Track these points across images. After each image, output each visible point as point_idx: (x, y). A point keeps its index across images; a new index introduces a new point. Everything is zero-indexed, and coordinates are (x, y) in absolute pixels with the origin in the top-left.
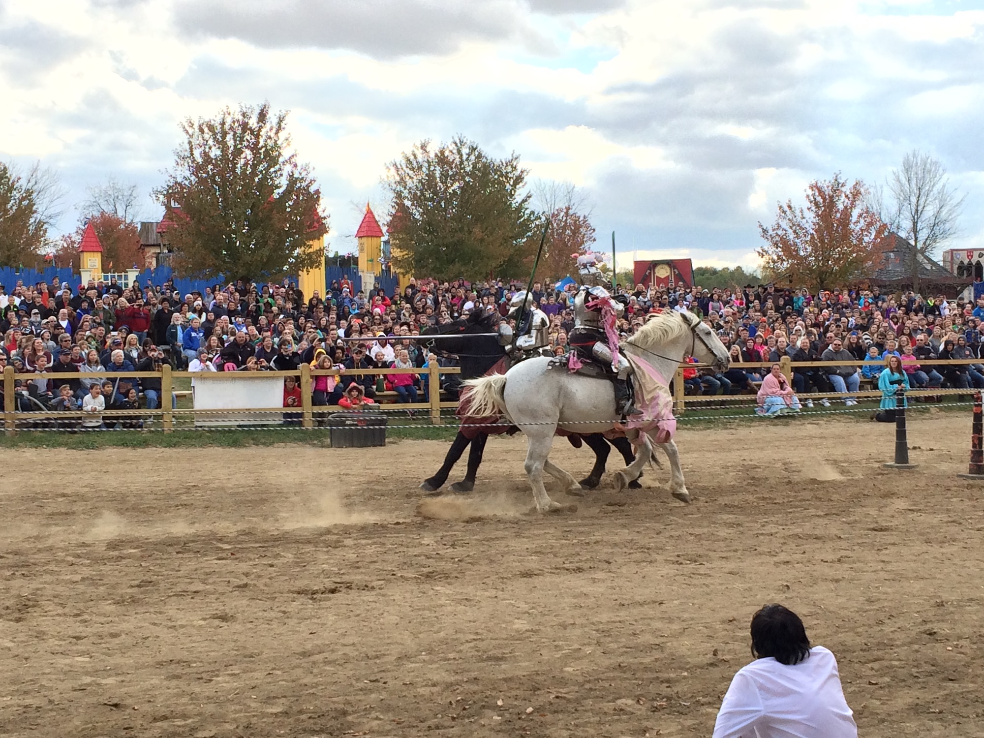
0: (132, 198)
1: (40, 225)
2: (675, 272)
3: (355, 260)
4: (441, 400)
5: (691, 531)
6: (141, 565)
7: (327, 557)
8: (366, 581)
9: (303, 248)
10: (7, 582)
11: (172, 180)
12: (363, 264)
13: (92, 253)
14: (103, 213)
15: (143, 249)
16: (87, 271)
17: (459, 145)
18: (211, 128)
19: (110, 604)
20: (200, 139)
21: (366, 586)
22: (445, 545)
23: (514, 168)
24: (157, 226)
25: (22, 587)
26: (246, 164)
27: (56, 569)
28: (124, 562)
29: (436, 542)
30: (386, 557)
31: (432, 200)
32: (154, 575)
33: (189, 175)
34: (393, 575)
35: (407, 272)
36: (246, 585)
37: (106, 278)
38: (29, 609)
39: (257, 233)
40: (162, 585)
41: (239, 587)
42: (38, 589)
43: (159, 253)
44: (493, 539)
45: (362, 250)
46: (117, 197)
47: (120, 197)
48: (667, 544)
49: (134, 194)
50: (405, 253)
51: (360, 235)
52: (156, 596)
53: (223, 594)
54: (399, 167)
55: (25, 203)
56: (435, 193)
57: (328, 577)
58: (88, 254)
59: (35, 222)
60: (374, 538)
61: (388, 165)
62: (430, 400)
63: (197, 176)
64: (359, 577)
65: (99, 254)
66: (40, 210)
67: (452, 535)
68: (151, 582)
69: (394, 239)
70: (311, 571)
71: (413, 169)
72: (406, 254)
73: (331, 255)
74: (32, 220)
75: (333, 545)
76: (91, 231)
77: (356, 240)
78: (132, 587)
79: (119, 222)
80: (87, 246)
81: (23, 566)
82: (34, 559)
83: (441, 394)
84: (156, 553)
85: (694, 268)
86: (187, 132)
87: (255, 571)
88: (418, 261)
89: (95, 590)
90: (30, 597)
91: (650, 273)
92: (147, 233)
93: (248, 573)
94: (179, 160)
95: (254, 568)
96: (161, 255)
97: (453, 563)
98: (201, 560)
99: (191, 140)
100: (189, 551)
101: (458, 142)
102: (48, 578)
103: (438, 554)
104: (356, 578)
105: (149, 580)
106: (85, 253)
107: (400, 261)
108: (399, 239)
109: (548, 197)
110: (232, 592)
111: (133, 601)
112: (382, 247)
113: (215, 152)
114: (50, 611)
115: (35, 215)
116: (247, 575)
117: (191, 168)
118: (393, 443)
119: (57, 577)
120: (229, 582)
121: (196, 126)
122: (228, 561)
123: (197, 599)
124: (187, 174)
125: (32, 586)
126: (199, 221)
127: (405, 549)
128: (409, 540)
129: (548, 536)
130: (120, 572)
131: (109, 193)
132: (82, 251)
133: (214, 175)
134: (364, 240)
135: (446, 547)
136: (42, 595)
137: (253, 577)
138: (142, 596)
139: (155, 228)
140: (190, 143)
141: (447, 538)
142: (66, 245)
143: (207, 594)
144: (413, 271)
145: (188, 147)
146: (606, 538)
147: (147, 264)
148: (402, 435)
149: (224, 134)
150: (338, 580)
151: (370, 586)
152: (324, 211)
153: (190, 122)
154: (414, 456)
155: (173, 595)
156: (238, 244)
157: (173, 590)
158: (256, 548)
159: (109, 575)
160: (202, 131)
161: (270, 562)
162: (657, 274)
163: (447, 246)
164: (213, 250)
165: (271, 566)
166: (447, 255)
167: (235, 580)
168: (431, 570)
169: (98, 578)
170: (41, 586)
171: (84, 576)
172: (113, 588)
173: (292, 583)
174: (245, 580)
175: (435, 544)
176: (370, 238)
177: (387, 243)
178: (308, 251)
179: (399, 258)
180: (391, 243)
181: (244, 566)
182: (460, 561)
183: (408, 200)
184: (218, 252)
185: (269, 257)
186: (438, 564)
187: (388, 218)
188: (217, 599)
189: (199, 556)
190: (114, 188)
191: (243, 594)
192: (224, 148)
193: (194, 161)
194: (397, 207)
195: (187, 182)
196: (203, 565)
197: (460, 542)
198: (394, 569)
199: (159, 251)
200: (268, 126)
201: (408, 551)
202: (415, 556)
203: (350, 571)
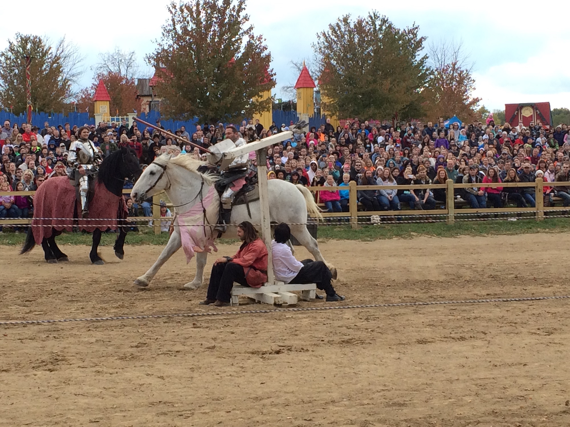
0: (132, 61)
1: (66, 81)
2: (537, 112)
3: (295, 106)
4: (359, 210)
5: (548, 310)
6: (138, 331)
7: (273, 327)
8: (302, 345)
9: (257, 97)
10: (43, 342)
11: (160, 48)
12: (300, 109)
13: (103, 102)
14: (110, 73)
15: (140, 99)
16: (99, 115)
17: (373, 18)
18: (189, 8)
19: (116, 359)
20: (180, 17)
21: (303, 349)
22: (361, 319)
23: (415, 35)
24: (149, 81)
25: (54, 346)
26: (214, 35)
27: (78, 333)
28: (126, 328)
29: (354, 317)
30: (317, 327)
31: (351, 59)
32: (148, 339)
33: (172, 44)
34: (323, 341)
35: (333, 114)
36: (214, 347)
37: (113, 120)
38: (59, 363)
39: (224, 85)
40: (154, 346)
41: (209, 348)
42: (65, 348)
43: (151, 102)
44: (397, 315)
45: (299, 98)
46: (121, 60)
47: (123, 61)
48: (530, 320)
49: (133, 58)
50: (331, 100)
51: (298, 86)
52: (149, 354)
53: (198, 353)
54: (327, 35)
55: (55, 65)
56: (354, 55)
57: (274, 342)
58: (100, 102)
59: (62, 79)
60: (308, 313)
61: (319, 34)
62: (350, 210)
63: (178, 44)
64: (296, 342)
65: (108, 102)
66: (65, 70)
67: (366, 312)
68: (145, 344)
69: (325, 90)
70: (262, 338)
71: (337, 36)
72: (332, 101)
73: (277, 102)
74: (60, 78)
75: (278, 318)
76: (102, 86)
77: (295, 91)
78: (132, 347)
79: (122, 79)
80: (99, 97)
81: (54, 331)
82: (63, 326)
83: (358, 206)
84: (149, 322)
85: (552, 109)
86: (171, 12)
87: (220, 336)
88: (341, 106)
89: (106, 349)
90: (59, 353)
91: (518, 113)
92: (142, 88)
93: (216, 338)
94: (165, 33)
95: (220, 335)
96: (152, 103)
97: (367, 332)
98: (181, 328)
99: (174, 17)
100: (173, 321)
101: (373, 16)
102: (71, 340)
103: (355, 325)
104: (295, 342)
105: (145, 342)
106: (98, 102)
107: (328, 106)
108: (327, 89)
109: (439, 56)
110: (204, 352)
111: (133, 357)
112: (314, 95)
113: (191, 26)
114: (73, 364)
115: (61, 74)
116: (215, 339)
117: (174, 38)
119: (79, 339)
120: (202, 344)
121: (178, 7)
122: (201, 329)
123: (179, 356)
124: (171, 42)
125: (61, 346)
126: (180, 78)
127: (331, 322)
128: (334, 315)
129: (439, 313)
130: (123, 336)
131: (115, 57)
132: (96, 101)
133: (191, 43)
134: (301, 90)
136: (68, 353)
137: (219, 341)
138: (139, 354)
139: (147, 83)
140: (173, 20)
141: (362, 314)
142: (84, 97)
143: (186, 353)
144: (338, 114)
145: (172, 23)
146: (483, 315)
147: (142, 110)
148: (330, 236)
149: (198, 13)
150: (282, 344)
151: (305, 349)
152: (272, 71)
153: (173, 5)
154: (338, 252)
155: (162, 354)
156: (208, 94)
157: (161, 350)
158: (222, 320)
159: (115, 339)
160: (182, 11)
161: (232, 330)
162: (523, 114)
163: (363, 94)
164: (190, 99)
165: (233, 333)
166: (363, 101)
167: (206, 343)
168: (351, 338)
169: (108, 340)
170: (67, 346)
171: (97, 339)
172: (118, 348)
173: (248, 346)
174: (213, 343)
175: (353, 318)
176: (305, 89)
177: (318, 92)
178: (260, 100)
179: (327, 104)
180: (321, 92)
181: (213, 333)
182: (372, 331)
183: (334, 60)
184: (193, 101)
185: (231, 104)
186: (356, 333)
187: (319, 74)
188: (193, 357)
189: (180, 325)
190: (118, 54)
191: (212, 354)
192: (198, 23)
193: (176, 33)
194: (325, 65)
195: (171, 49)
196: (183, 332)
197: (372, 317)
198: (323, 336)
199: (151, 100)
200: (231, 6)
201: (333, 323)
202: (339, 327)
203: (291, 337)
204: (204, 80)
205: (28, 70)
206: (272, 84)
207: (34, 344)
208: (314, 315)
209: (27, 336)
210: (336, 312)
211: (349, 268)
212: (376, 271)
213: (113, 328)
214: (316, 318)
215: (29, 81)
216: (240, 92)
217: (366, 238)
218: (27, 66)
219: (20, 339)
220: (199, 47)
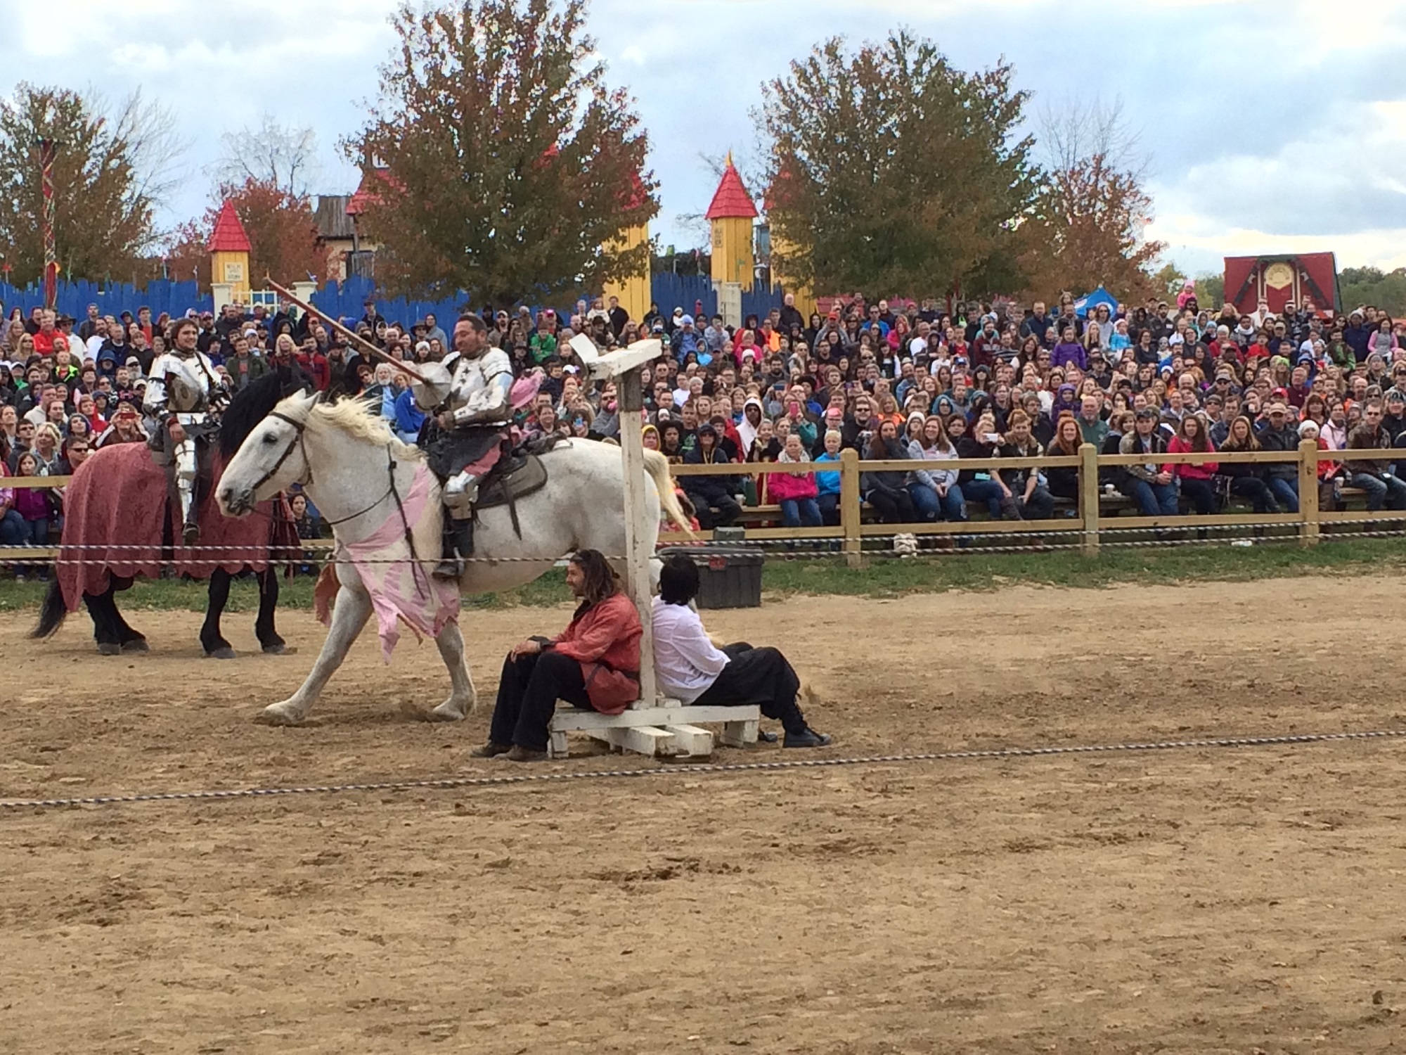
0: (305, 153)
1: (140, 203)
2: (1302, 278)
3: (706, 262)
4: (864, 521)
5: (1329, 766)
6: (320, 825)
7: (653, 811)
8: (725, 857)
9: (612, 242)
10: (85, 853)
11: (375, 120)
12: (719, 269)
13: (233, 255)
14: (250, 181)
15: (324, 246)
16: (222, 287)
17: (900, 44)
18: (445, 21)
19: (266, 895)
20: (424, 41)
21: (726, 866)
22: (870, 790)
23: (1003, 86)
24: (348, 203)
25: (112, 861)
26: (507, 87)
27: (170, 830)
28: (290, 817)
29: (852, 785)
30: (761, 812)
31: (845, 147)
32: (344, 843)
33: (404, 109)
34: (775, 845)
35: (802, 284)
36: (507, 863)
37: (257, 298)
38: (123, 903)
39: (530, 212)
40: (359, 862)
41: (494, 865)
42: (139, 866)
43: (351, 253)
44: (959, 781)
45: (718, 243)
46: (278, 151)
47: (283, 152)
48: (1285, 791)
49: (308, 146)
50: (796, 247)
51: (715, 214)
52: (346, 880)
53: (467, 878)
54: (787, 88)
55: (114, 163)
56: (853, 135)
57: (656, 850)
58: (226, 255)
59: (131, 198)
60: (740, 777)
61: (767, 84)
62: (843, 522)
63: (419, 111)
64: (711, 850)
65: (246, 256)
66: (140, 176)
67: (882, 773)
68: (337, 855)
69: (780, 222)
70: (625, 839)
71: (812, 90)
72: (799, 250)
73: (662, 253)
74: (125, 196)
75: (664, 790)
76: (230, 214)
77: (707, 225)
78: (304, 863)
79: (279, 196)
80: (222, 241)
81: (113, 824)
82: (133, 811)
83: (862, 510)
84: (347, 801)
85: (1339, 270)
86: (402, 32)
87: (522, 836)
88: (821, 263)
89: (239, 869)
90: (124, 880)
91: (1255, 280)
92: (331, 218)
93: (511, 840)
94: (386, 83)
95: (522, 831)
96: (355, 256)
97: (886, 824)
98: (427, 815)
99: (408, 43)
100: (406, 799)
101: (899, 40)
102: (156, 846)
103: (856, 807)
104: (707, 850)
105: (336, 852)
106: (220, 255)
107: (788, 263)
108: (786, 221)
109: (1063, 139)
110: (482, 874)
111: (306, 889)
112: (755, 235)
113: (451, 65)
114: (159, 906)
115: (130, 186)
116: (508, 843)
117: (409, 96)
118: (773, 600)
119: (172, 845)
120: (477, 856)
121: (418, 19)
122: (475, 818)
123: (420, 888)
124: (402, 106)
125: (130, 861)
126: (423, 194)
127: (797, 798)
128: (802, 782)
129: (1062, 775)
130: (282, 837)
131: (263, 143)
132: (215, 251)
133: (450, 108)
134: (722, 224)
135: (871, 795)
136: (146, 878)
137: (519, 847)
138: (323, 881)
139: (343, 206)
140: (406, 50)
141: (873, 778)
142: (185, 241)
143: (438, 877)
144: (812, 282)
145: (402, 57)
146: (1169, 780)
147: (330, 273)
148: (792, 585)
149: (469, 32)
150: (675, 855)
151: (732, 866)
152: (649, 177)
153: (407, 12)
154: (813, 626)
155: (378, 880)
156: (492, 233)
157: (377, 870)
158: (526, 794)
159: (264, 843)
160: (428, 27)
161: (550, 821)
162: (1268, 282)
163: (874, 234)
164: (448, 246)
165: (553, 827)
166: (874, 250)
167: (487, 852)
168: (844, 838)
169: (245, 847)
170: (144, 861)
171: (219, 844)
172: (271, 865)
173: (590, 859)
174: (506, 853)
175: (851, 790)
176: (732, 221)
177: (763, 228)
178: (621, 248)
179: (787, 257)
180: (772, 227)
181: (503, 828)
182: (897, 820)
183: (804, 149)
184: (456, 250)
185: (550, 258)
186: (857, 826)
187: (766, 183)
188: (456, 888)
189: (423, 807)
190: (272, 134)
191: (502, 878)
192: (468, 57)
193: (413, 82)
194: (781, 161)
195: (402, 122)
196: (431, 825)
197: (896, 785)
198: (776, 834)
199: (351, 249)
200: (550, 17)
201: (802, 802)
202: (815, 810)
203: (696, 838)
204: (482, 198)
205: (48, 174)
206: (652, 208)
207: (62, 856)
208: (754, 781)
209: (43, 838)
210: (807, 774)
211: (842, 665)
212: (907, 671)
213: (257, 816)
214: (758, 788)
215: (50, 203)
216: (572, 230)
217: (882, 590)
218: (45, 166)
219: (25, 845)
220: (470, 118)
